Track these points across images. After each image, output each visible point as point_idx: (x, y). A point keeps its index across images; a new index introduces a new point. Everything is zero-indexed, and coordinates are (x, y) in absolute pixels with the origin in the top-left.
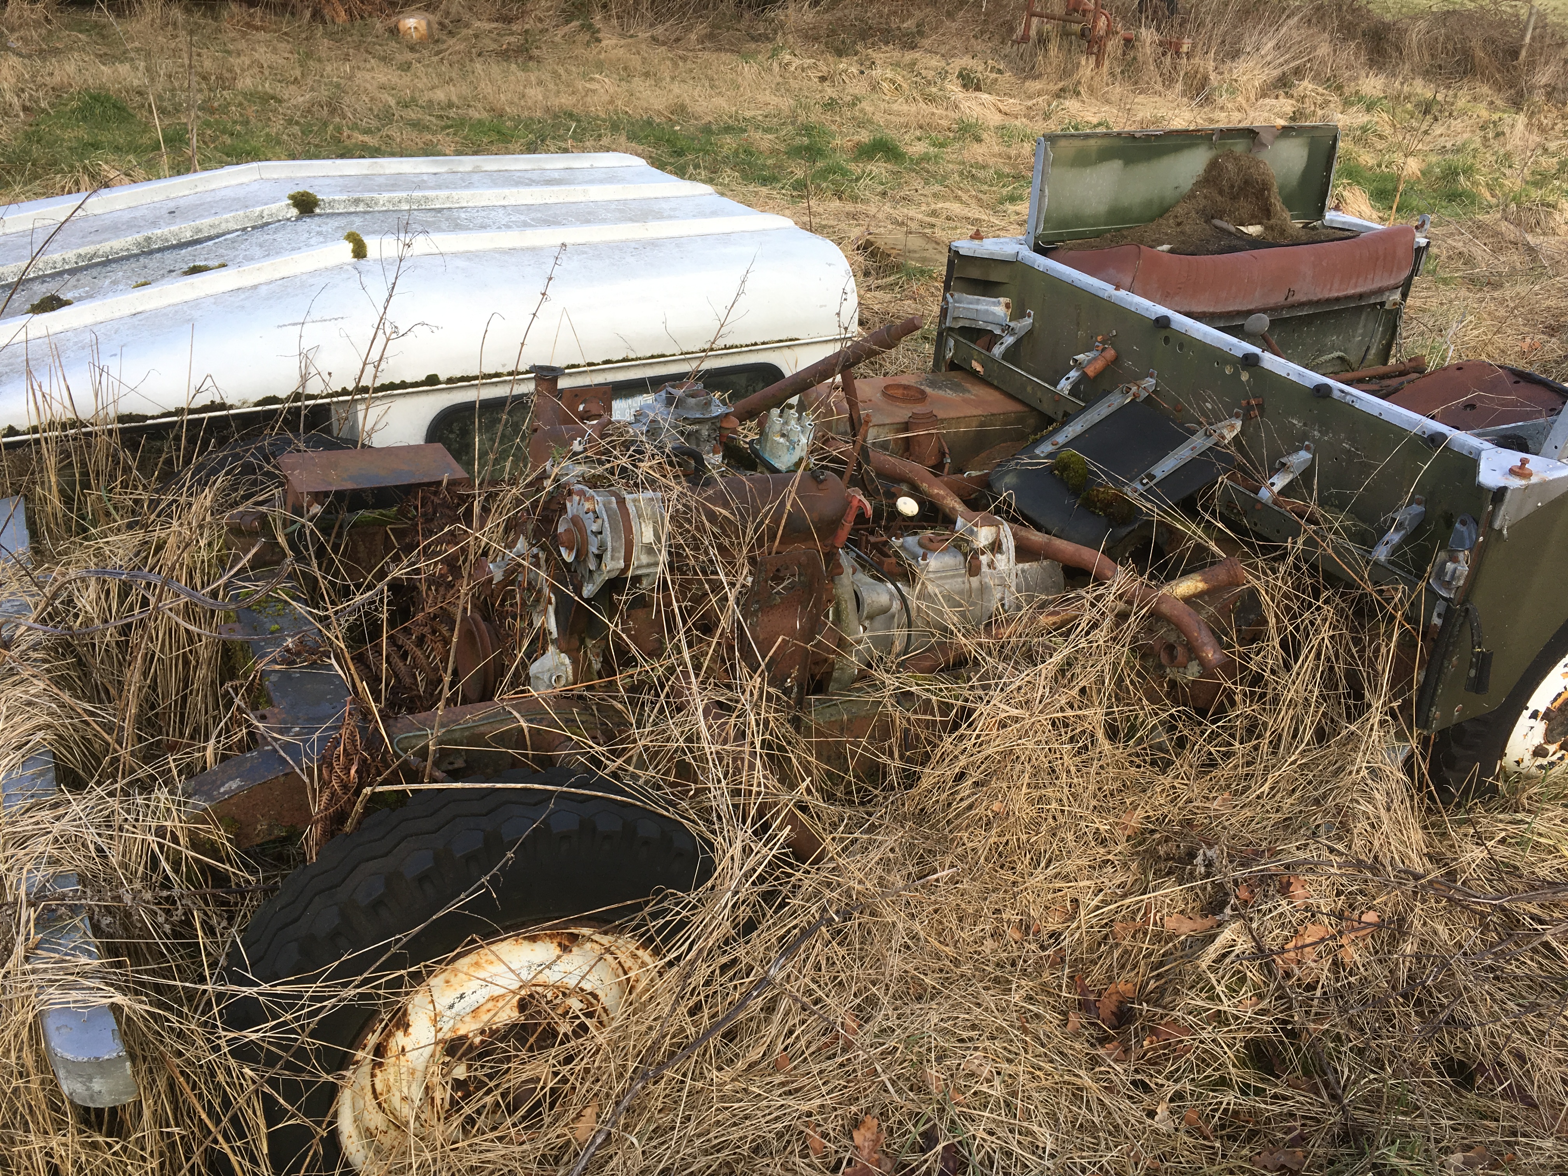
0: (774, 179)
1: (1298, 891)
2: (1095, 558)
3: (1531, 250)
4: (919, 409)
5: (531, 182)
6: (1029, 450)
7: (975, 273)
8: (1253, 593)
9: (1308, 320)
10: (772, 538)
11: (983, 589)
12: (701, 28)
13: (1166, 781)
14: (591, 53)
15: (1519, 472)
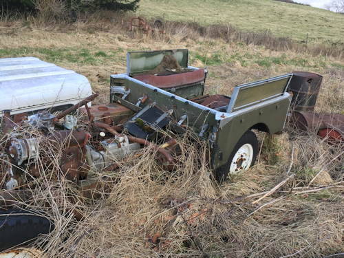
0: (76, 61)
1: (191, 207)
2: (146, 141)
3: (231, 71)
4: (106, 112)
5: (8, 65)
6: (131, 119)
7: (117, 82)
8: (178, 145)
9: (187, 88)
10: (67, 145)
11: (122, 151)
12: (57, 28)
13: (164, 187)
14: (30, 33)
15: (223, 116)
